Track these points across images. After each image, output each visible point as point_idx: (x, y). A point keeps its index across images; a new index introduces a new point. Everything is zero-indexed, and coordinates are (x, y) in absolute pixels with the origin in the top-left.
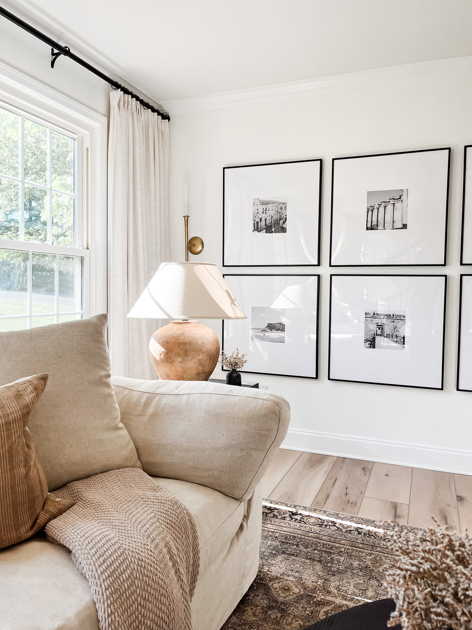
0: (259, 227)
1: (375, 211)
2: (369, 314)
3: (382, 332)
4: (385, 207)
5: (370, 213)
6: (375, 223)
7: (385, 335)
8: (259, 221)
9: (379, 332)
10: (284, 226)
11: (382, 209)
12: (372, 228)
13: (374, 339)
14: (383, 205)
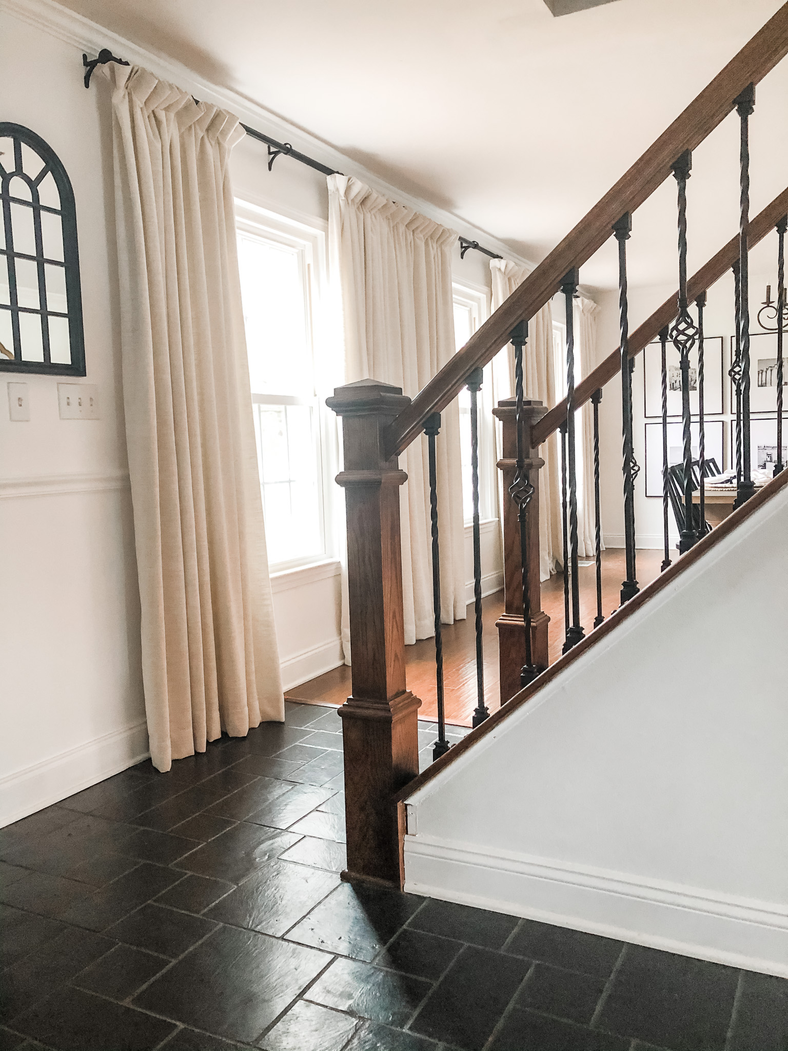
0: (675, 386)
1: (764, 373)
2: (761, 447)
3: (771, 459)
4: (771, 370)
5: (760, 375)
6: (764, 382)
7: (773, 461)
8: (674, 382)
9: (769, 459)
10: (695, 385)
11: (769, 372)
12: (762, 386)
13: (765, 464)
14: (770, 369)
